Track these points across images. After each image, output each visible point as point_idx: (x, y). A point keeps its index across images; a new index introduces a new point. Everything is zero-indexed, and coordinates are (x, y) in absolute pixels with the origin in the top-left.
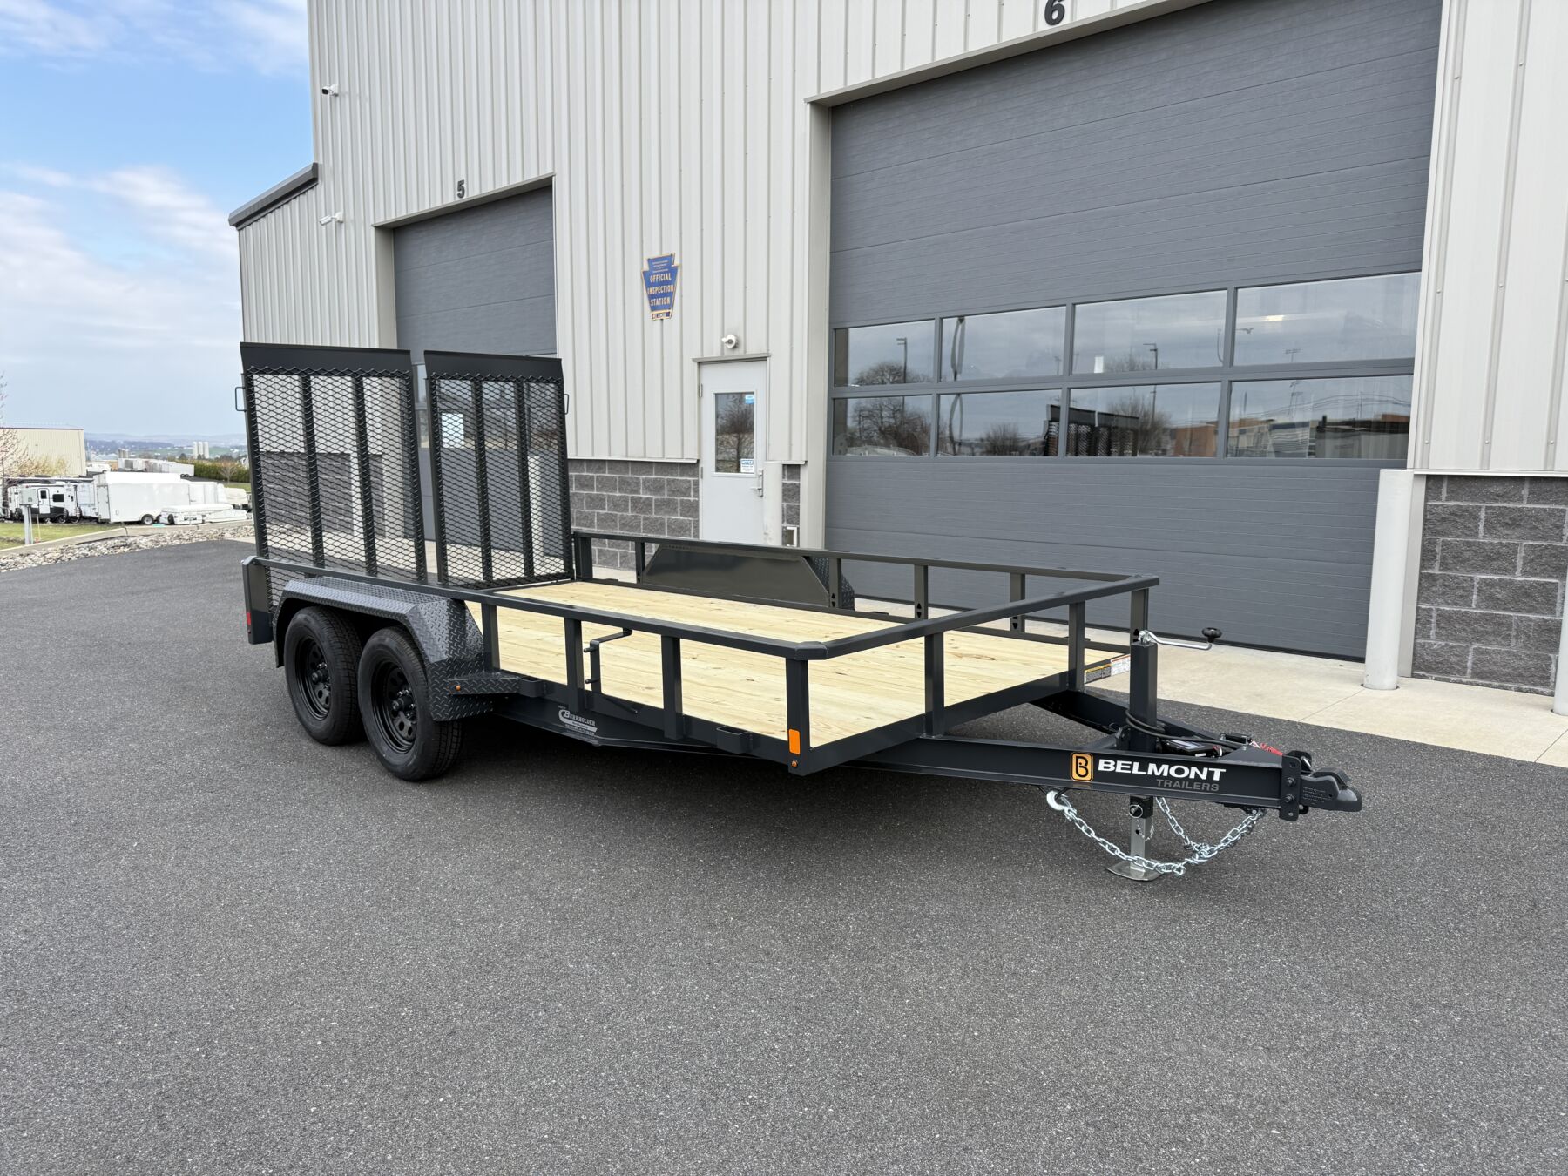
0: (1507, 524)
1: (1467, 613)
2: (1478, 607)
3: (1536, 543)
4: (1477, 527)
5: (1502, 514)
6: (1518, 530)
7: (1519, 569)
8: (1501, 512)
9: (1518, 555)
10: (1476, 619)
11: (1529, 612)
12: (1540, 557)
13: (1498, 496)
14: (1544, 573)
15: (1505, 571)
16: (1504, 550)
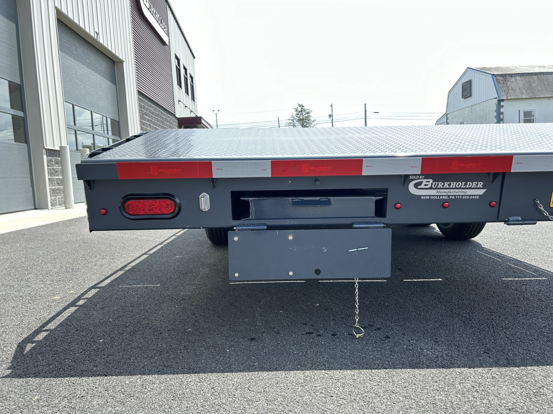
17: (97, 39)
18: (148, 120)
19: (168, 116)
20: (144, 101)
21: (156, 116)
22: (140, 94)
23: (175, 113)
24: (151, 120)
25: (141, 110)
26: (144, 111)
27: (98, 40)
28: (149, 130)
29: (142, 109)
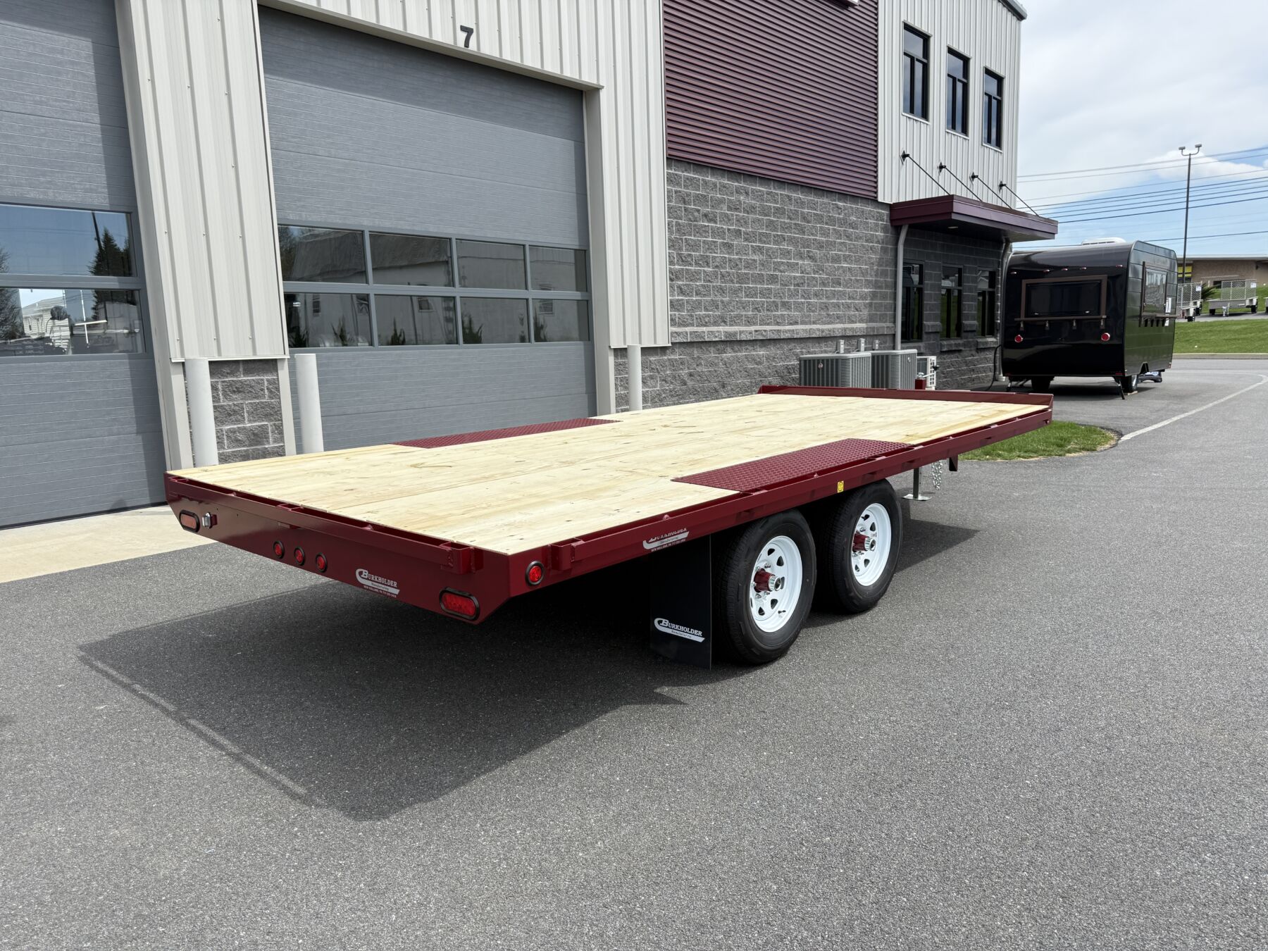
0: (234, 391)
1: (223, 453)
2: (229, 448)
3: (252, 401)
4: (218, 395)
5: (231, 385)
6: (240, 394)
7: (246, 419)
8: (231, 384)
9: (245, 411)
10: (229, 456)
11: (256, 445)
12: (256, 410)
13: (228, 373)
14: (260, 419)
15: (238, 421)
16: (237, 408)
17: (467, 44)
18: (720, 233)
19: (838, 208)
20: (705, 182)
21: (766, 216)
22: (679, 165)
23: (876, 193)
24: (740, 230)
25: (686, 210)
26: (698, 211)
27: (473, 46)
28: (718, 260)
29: (692, 207)
